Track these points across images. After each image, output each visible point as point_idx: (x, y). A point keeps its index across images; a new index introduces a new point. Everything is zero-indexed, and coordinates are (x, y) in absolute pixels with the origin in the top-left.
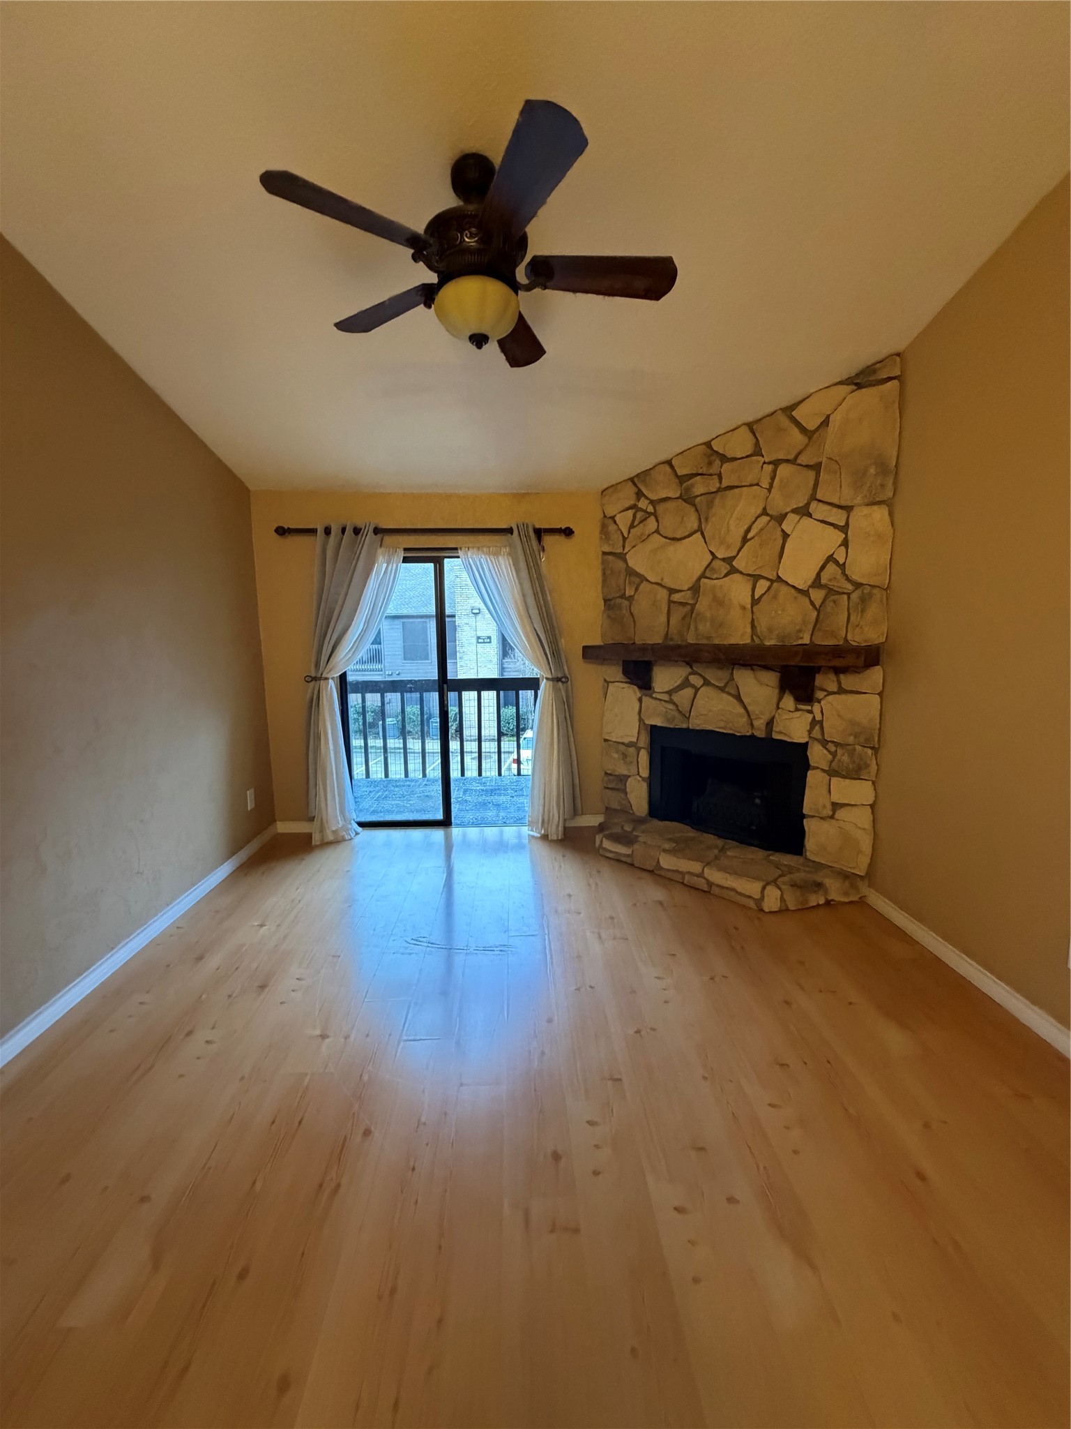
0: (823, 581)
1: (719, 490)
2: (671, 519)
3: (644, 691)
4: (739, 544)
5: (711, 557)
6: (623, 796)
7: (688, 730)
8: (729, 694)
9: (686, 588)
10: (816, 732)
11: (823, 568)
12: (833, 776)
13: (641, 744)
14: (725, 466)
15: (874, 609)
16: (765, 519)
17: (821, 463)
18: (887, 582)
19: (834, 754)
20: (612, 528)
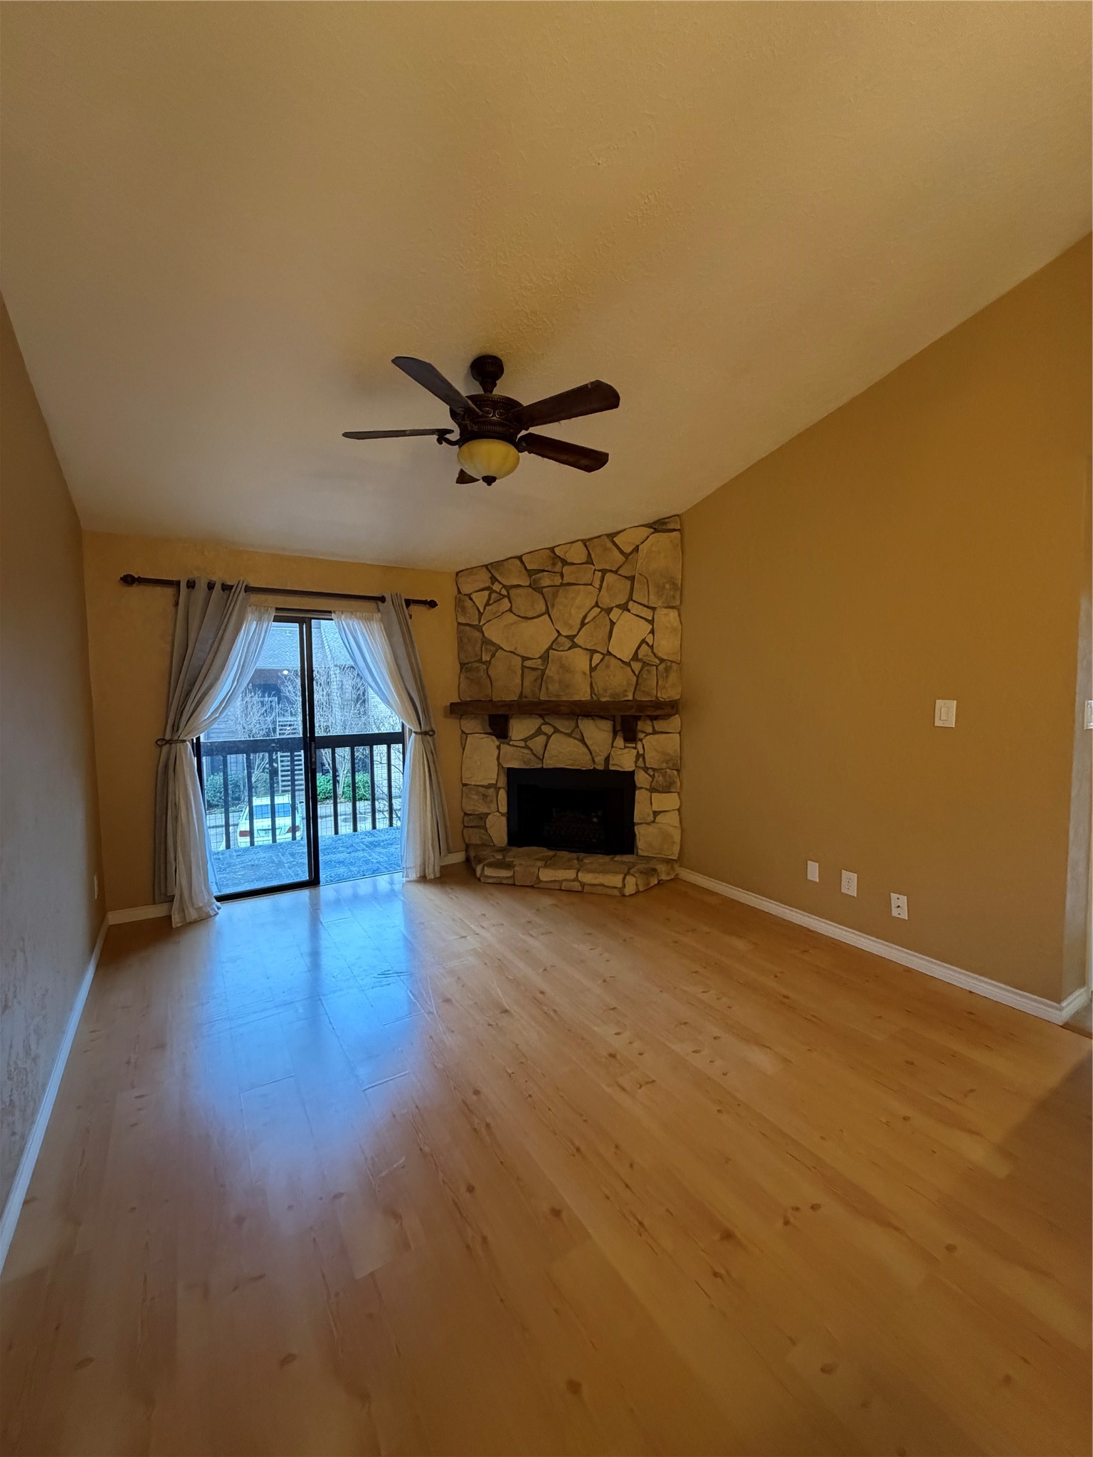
0: (640, 657)
1: (562, 585)
2: (523, 601)
3: (502, 740)
4: (579, 627)
5: (556, 634)
6: (483, 831)
7: (542, 768)
8: (575, 738)
9: (537, 657)
10: (640, 763)
11: (639, 647)
12: (653, 792)
13: (499, 785)
14: (565, 568)
15: (673, 677)
16: (597, 610)
17: (634, 576)
18: (679, 658)
19: (653, 777)
20: (468, 604)
